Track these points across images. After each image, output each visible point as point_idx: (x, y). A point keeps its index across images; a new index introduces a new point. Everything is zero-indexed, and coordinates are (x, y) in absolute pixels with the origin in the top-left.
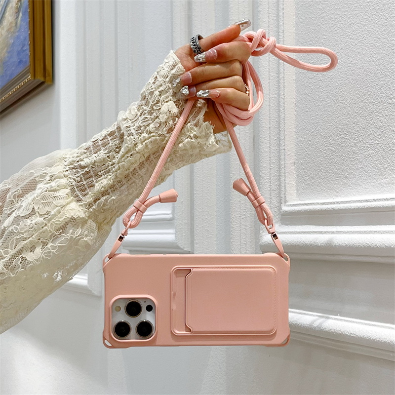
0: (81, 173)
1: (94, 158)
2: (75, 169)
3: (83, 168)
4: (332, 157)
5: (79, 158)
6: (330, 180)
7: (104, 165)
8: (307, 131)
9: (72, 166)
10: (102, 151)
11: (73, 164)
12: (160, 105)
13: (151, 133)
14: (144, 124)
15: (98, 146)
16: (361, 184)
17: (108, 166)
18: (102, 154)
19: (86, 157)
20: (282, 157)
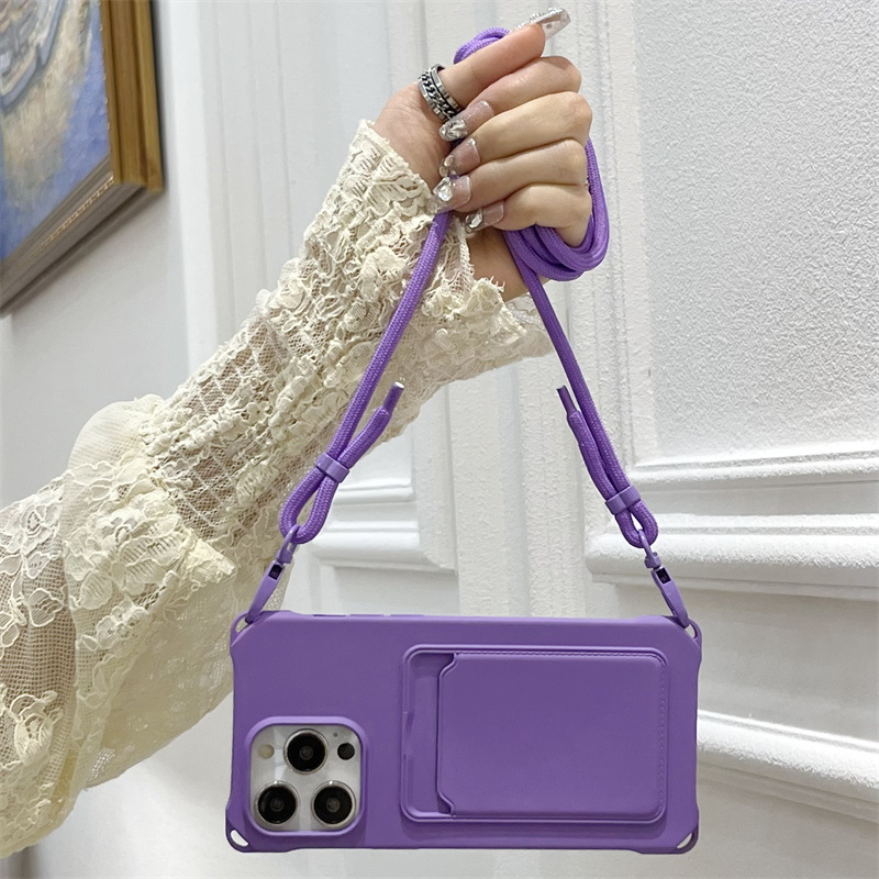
0: (191, 467)
1: (212, 424)
2: (174, 459)
3: (191, 453)
4: (723, 358)
5: (177, 432)
6: (722, 409)
7: (240, 436)
8: (671, 298)
9: (167, 454)
10: (227, 404)
11: (165, 450)
12: (358, 262)
13: (349, 335)
14: (329, 315)
15: (218, 394)
16: (783, 418)
17: (251, 436)
18: (227, 412)
19: (194, 427)
20: (622, 359)
